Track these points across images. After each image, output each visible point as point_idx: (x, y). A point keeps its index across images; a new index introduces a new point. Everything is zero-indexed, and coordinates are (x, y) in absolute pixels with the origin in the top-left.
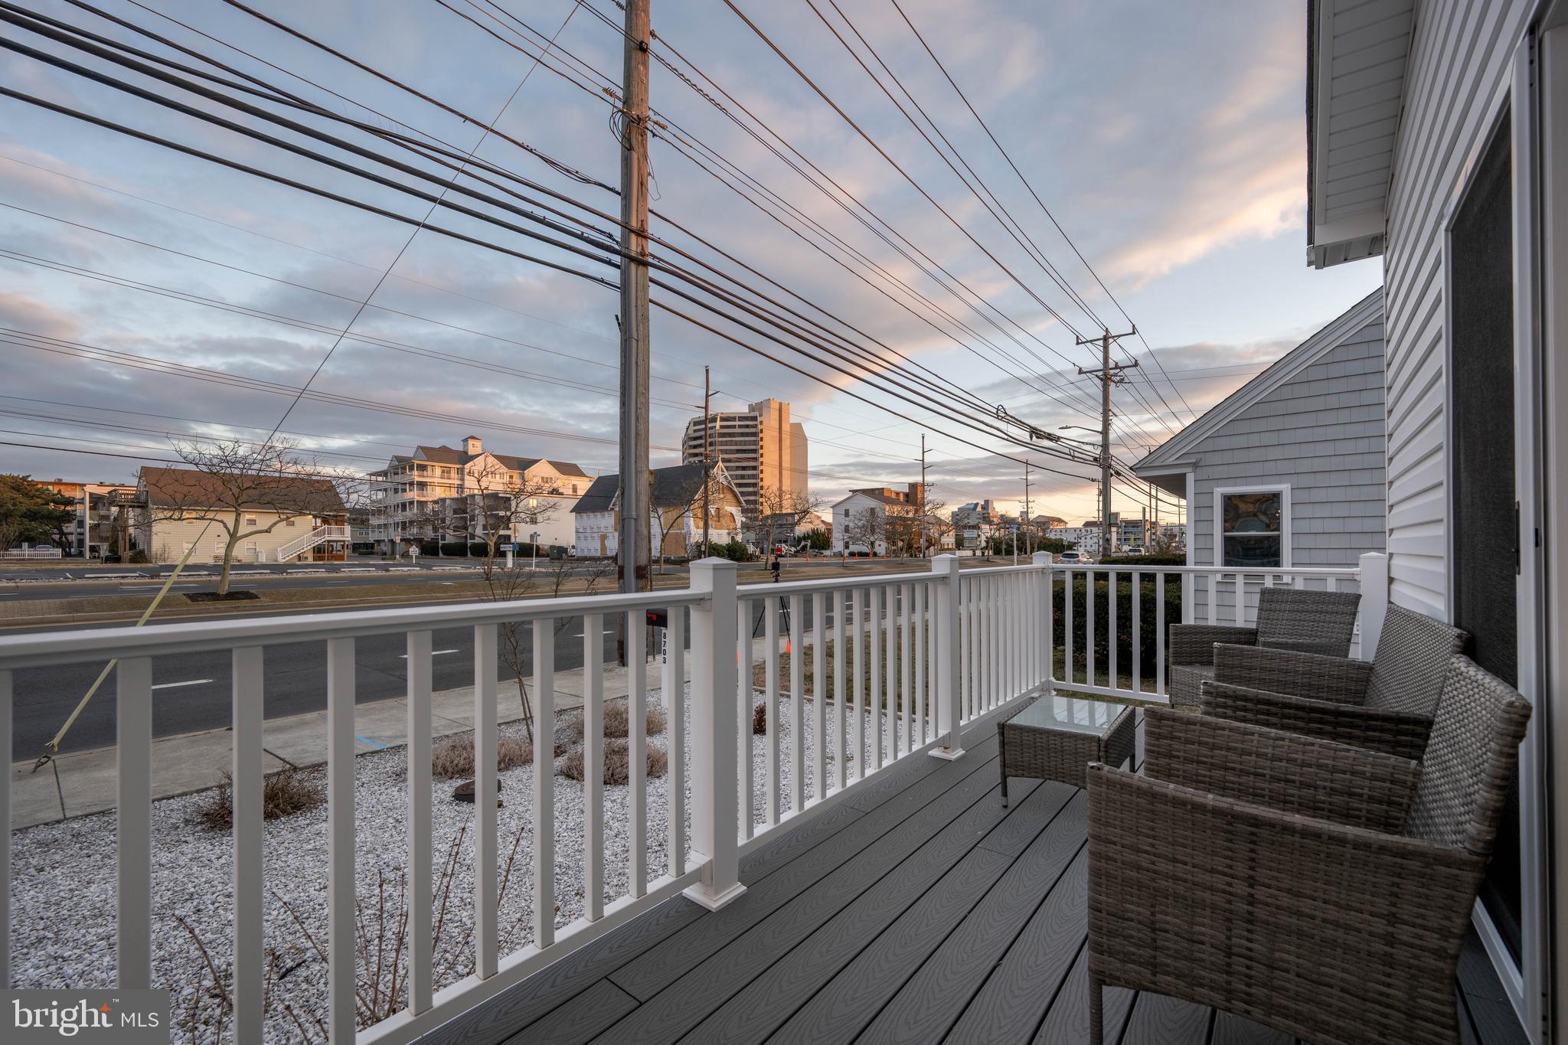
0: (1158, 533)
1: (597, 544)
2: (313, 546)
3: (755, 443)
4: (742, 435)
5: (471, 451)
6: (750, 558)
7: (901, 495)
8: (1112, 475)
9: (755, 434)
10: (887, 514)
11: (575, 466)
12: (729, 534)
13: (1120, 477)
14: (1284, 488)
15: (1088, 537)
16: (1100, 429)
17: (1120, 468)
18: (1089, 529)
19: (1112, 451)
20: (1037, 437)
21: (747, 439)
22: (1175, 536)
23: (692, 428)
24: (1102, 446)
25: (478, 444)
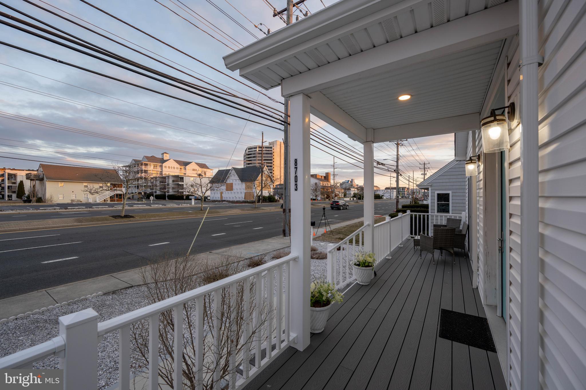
0: (409, 192)
1: (219, 195)
2: (110, 196)
3: (271, 157)
4: (267, 154)
5: (165, 159)
6: (277, 201)
7: (323, 177)
8: (399, 175)
9: (271, 154)
10: (322, 185)
11: (205, 164)
12: (268, 192)
13: (402, 176)
14: (450, 192)
15: (387, 193)
16: (396, 161)
17: (402, 173)
18: (387, 190)
19: (399, 167)
20: (379, 165)
21: (268, 155)
22: (415, 193)
23: (248, 151)
24: (396, 166)
25: (168, 155)
